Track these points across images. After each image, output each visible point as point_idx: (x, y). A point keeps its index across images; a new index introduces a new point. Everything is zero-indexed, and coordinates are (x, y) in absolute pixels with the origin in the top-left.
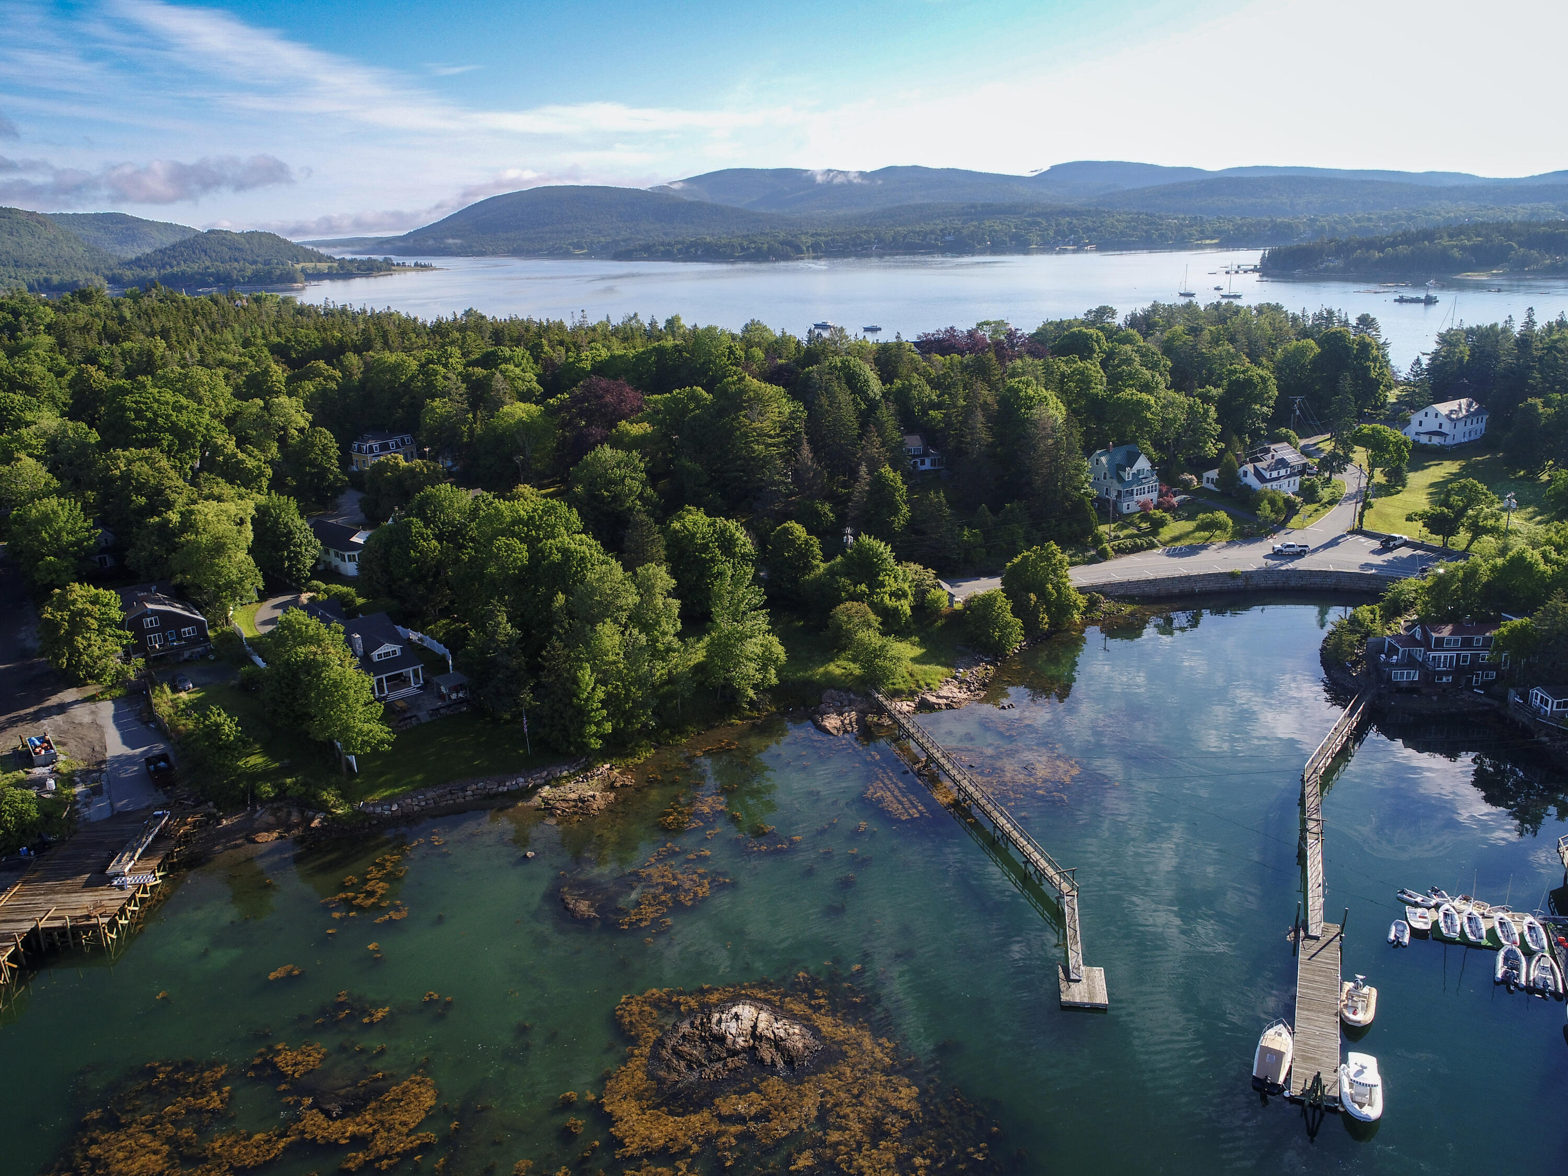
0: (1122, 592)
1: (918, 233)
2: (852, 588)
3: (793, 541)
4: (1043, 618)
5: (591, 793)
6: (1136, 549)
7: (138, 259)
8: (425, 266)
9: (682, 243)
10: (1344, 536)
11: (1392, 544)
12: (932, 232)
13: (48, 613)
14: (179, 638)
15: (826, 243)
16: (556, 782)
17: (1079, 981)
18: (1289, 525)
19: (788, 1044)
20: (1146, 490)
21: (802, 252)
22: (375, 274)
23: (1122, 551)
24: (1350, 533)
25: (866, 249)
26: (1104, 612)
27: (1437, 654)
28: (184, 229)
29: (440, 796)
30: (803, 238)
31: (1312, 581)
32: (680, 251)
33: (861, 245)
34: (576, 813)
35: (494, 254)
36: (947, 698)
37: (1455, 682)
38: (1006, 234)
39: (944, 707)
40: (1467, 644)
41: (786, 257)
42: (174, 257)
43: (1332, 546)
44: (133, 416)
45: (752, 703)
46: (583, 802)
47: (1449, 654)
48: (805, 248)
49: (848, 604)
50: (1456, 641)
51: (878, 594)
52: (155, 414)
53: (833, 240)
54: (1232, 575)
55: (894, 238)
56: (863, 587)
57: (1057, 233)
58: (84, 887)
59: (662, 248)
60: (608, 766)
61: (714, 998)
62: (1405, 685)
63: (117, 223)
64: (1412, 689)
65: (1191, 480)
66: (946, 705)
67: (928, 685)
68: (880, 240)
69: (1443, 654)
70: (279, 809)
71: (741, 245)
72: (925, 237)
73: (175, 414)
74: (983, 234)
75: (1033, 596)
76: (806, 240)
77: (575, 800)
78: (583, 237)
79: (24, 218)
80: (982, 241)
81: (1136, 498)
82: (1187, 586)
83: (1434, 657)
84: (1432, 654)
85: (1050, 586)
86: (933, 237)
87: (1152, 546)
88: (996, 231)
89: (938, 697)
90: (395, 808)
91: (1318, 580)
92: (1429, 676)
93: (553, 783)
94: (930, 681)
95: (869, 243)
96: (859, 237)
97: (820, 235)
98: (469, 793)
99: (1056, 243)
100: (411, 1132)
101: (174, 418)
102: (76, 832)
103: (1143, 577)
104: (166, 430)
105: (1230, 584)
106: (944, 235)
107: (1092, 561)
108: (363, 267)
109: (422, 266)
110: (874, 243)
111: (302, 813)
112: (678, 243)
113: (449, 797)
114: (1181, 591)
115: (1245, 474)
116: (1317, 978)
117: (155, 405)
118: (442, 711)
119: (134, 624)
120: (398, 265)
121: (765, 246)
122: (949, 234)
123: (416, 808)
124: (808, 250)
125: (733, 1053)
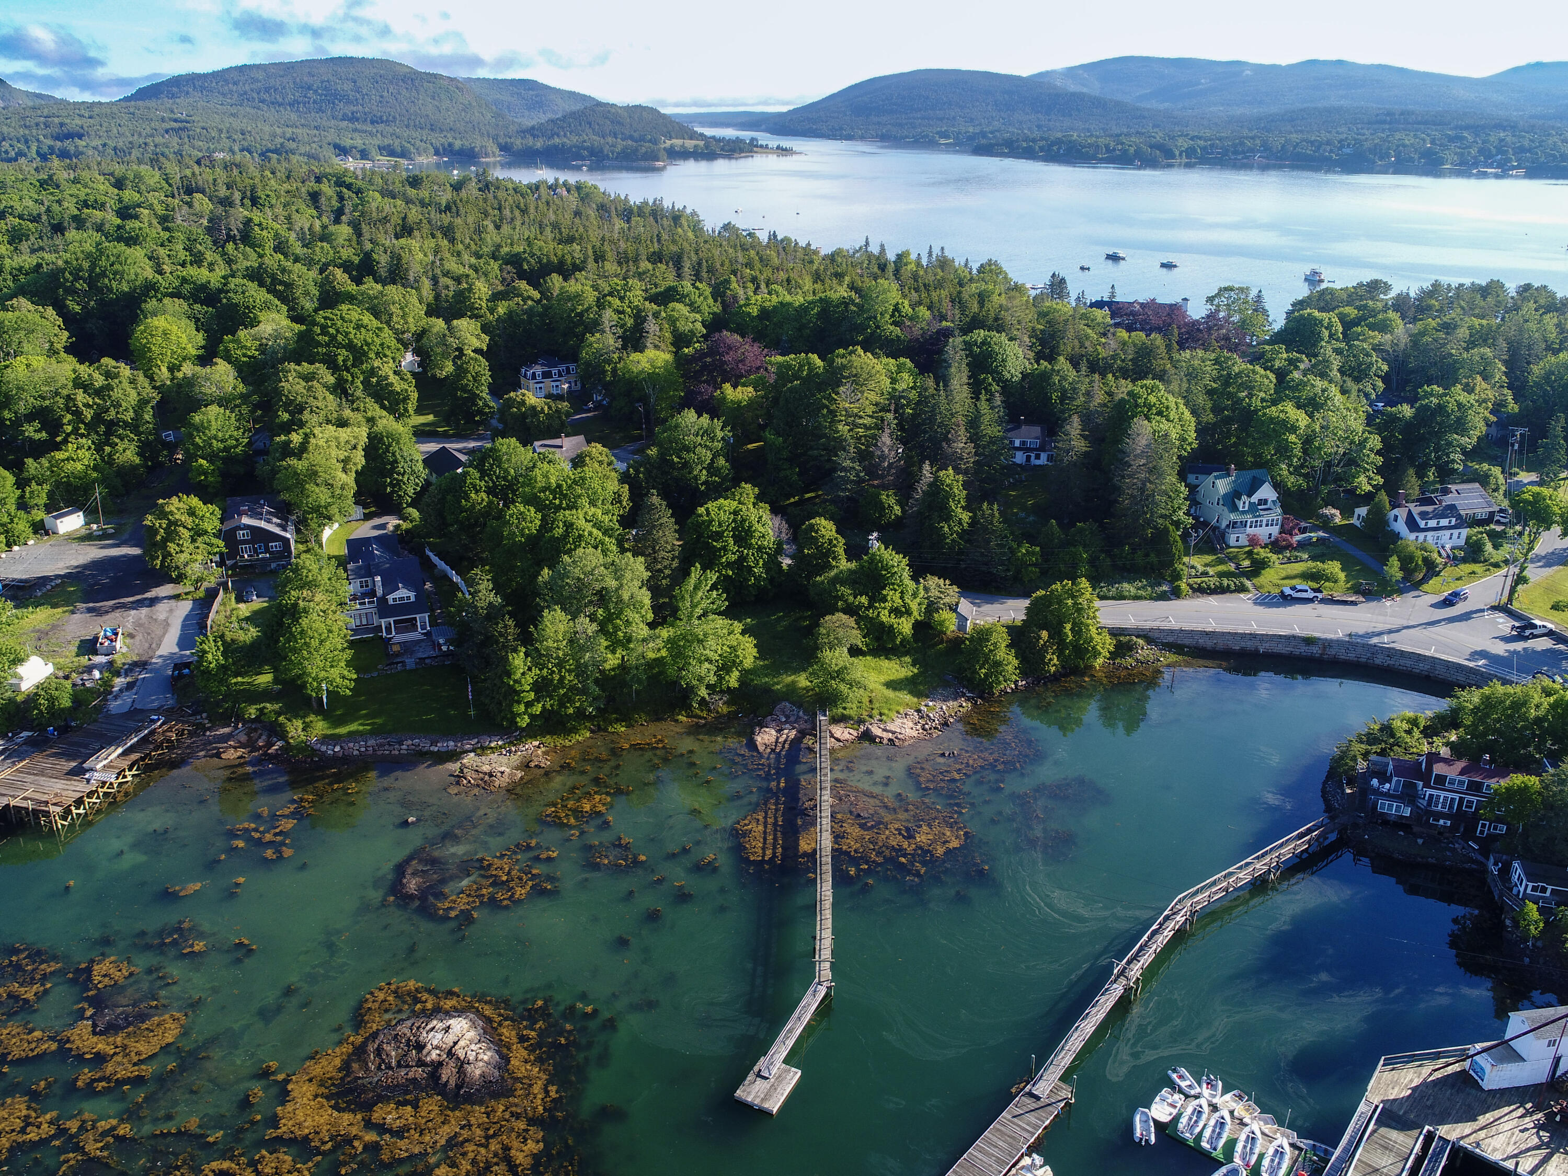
0: (1170, 639)
1: (1312, 143)
2: (851, 598)
3: (816, 539)
4: (1051, 660)
5: (502, 769)
6: (1220, 590)
7: (533, 128)
8: (786, 150)
9: (1046, 139)
10: (1482, 611)
11: (1528, 632)
12: (1328, 143)
13: (149, 520)
14: (267, 550)
15: (1204, 149)
16: (481, 750)
17: (766, 1078)
18: (1425, 587)
19: (469, 1069)
20: (1264, 523)
21: (1173, 157)
22: (736, 155)
23: (1201, 590)
24: (1494, 608)
25: (1247, 158)
26: (1137, 660)
27: (1435, 792)
28: (584, 98)
29: (382, 745)
30: (1180, 142)
31: (1402, 662)
32: (1042, 149)
33: (1243, 152)
34: (478, 786)
35: (862, 138)
36: (893, 733)
37: (1453, 829)
38: (1416, 150)
39: (885, 741)
40: (1475, 787)
41: (1149, 163)
42: (563, 128)
43: (1460, 621)
44: (319, 331)
45: (703, 702)
46: (491, 775)
47: (1450, 795)
48: (1177, 153)
49: (840, 615)
50: (1461, 783)
51: (876, 608)
52: (338, 331)
53: (1212, 146)
54: (1309, 641)
55: (1283, 147)
56: (864, 600)
57: (1481, 151)
58: (67, 774)
59: (1025, 145)
60: (537, 743)
61: (449, 1004)
62: (1392, 818)
63: (529, 89)
64: (1400, 824)
65: (1333, 516)
66: (890, 740)
67: (881, 714)
68: (1266, 147)
69: (1443, 794)
70: (255, 730)
71: (1107, 146)
72: (1319, 148)
73: (353, 332)
74: (1389, 148)
75: (1045, 634)
76: (1183, 143)
77: (485, 773)
78: (953, 126)
79: (446, 83)
80: (1384, 156)
81: (1249, 530)
82: (1249, 645)
83: (1431, 796)
84: (1429, 792)
85: (1068, 626)
86: (1328, 148)
87: (1242, 589)
88: (1404, 146)
89: (885, 730)
90: (337, 749)
91: (1409, 663)
92: (1424, 815)
93: (479, 751)
94: (886, 712)
95: (1252, 150)
96: (1242, 144)
97: (1200, 138)
98: (404, 747)
99: (1476, 164)
100: (141, 1062)
101: (352, 336)
102: (95, 721)
103: (1200, 627)
104: (344, 347)
105: (1303, 649)
106: (1342, 147)
107: (1163, 597)
108: (727, 148)
109: (783, 150)
110: (1258, 151)
111: (269, 736)
112: (1042, 139)
113: (386, 747)
114: (1242, 649)
115: (1396, 518)
116: (1001, 1143)
117: (339, 323)
118: (427, 661)
119: (229, 536)
120: (761, 146)
121: (1132, 150)
122: (1348, 145)
123: (356, 753)
124: (1180, 155)
125: (421, 1063)
